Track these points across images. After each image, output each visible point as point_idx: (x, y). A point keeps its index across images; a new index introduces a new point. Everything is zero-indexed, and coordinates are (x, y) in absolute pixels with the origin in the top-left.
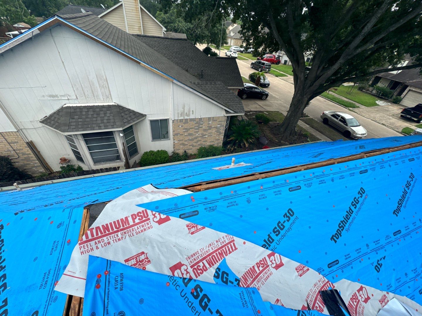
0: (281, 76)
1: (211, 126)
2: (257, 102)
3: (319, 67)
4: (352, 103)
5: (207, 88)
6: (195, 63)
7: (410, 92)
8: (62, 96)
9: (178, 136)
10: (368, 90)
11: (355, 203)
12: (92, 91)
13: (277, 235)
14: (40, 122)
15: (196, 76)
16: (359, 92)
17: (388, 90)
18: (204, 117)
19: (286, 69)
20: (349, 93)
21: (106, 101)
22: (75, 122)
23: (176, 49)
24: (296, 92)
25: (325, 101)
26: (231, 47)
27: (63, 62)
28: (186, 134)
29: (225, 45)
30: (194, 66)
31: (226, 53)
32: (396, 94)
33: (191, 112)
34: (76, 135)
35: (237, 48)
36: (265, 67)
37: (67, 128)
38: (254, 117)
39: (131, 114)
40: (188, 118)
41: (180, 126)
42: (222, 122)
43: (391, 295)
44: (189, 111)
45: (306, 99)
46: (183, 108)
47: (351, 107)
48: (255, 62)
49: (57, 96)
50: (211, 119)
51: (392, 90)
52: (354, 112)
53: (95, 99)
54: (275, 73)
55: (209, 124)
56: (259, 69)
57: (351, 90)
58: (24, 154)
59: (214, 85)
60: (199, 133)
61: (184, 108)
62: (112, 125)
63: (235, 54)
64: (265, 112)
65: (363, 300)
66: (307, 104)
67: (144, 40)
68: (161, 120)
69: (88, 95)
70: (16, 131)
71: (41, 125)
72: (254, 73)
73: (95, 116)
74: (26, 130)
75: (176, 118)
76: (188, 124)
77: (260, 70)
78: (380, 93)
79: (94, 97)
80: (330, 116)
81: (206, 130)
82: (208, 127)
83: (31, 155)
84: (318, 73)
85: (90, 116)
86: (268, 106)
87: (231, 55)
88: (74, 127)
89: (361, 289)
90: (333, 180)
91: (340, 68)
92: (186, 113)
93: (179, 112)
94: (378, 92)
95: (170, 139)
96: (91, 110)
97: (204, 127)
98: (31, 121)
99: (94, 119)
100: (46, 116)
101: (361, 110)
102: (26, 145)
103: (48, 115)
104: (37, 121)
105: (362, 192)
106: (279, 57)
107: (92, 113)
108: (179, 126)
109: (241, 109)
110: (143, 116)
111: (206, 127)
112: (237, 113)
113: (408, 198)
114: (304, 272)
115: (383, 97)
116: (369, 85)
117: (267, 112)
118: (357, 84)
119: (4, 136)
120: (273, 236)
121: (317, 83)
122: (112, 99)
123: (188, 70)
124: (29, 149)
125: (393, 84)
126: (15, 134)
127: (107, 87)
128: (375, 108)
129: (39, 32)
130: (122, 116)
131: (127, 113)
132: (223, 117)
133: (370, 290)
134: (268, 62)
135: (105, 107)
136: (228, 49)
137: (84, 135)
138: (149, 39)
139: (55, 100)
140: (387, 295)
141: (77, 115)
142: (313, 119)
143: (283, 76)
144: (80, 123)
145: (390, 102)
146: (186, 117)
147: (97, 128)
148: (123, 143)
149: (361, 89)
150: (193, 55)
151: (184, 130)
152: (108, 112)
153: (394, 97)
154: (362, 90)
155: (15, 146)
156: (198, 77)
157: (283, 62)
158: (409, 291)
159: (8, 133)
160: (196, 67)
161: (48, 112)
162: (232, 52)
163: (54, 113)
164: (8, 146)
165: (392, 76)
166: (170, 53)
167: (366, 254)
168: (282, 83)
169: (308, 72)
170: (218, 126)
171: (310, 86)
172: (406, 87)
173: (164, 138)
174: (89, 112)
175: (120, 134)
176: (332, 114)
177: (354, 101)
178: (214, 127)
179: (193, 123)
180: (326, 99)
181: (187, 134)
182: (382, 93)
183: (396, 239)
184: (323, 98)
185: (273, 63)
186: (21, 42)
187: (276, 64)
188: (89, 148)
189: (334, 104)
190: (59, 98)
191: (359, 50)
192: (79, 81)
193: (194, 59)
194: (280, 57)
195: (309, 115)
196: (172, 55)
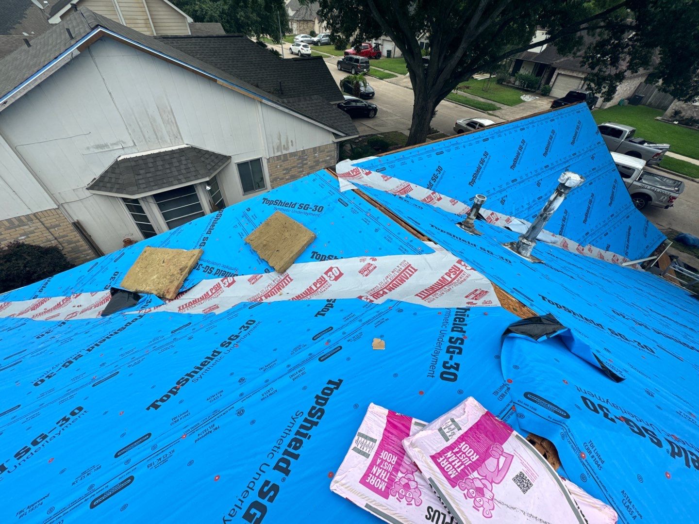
0: (388, 78)
1: (318, 161)
2: (364, 123)
3: (440, 56)
4: (491, 104)
5: (302, 106)
6: (267, 72)
7: (559, 77)
8: (115, 144)
9: (278, 182)
10: (510, 82)
11: (482, 161)
12: (154, 130)
13: (434, 182)
14: (87, 189)
15: (273, 93)
16: (498, 86)
17: (534, 78)
18: (308, 148)
19: (392, 64)
20: (485, 90)
21: (175, 143)
22: (143, 179)
23: (230, 53)
24: (417, 97)
25: (457, 107)
26: (297, 37)
27: (110, 93)
28: (287, 177)
29: (287, 34)
30: (266, 77)
31: (290, 49)
32: (543, 82)
33: (290, 144)
34: (145, 197)
35: (306, 37)
36: (360, 66)
37: (135, 188)
38: (366, 144)
39: (213, 157)
40: (287, 152)
41: (278, 167)
42: (331, 151)
43: (513, 218)
44: (287, 142)
45: (432, 104)
46: (278, 139)
47: (491, 110)
48: (343, 59)
49: (106, 145)
50: (317, 150)
51: (538, 78)
52: (495, 116)
53: (159, 142)
54: (377, 73)
55: (315, 157)
56: (352, 70)
57: (488, 85)
58: (70, 242)
59: (309, 100)
60: (304, 173)
61: (280, 139)
62: (195, 175)
63: (307, 49)
64: (379, 135)
65: (495, 219)
66: (433, 113)
67: (175, 44)
68: (251, 161)
69: (149, 138)
70: (57, 207)
71: (88, 193)
72: (348, 78)
73: (167, 166)
74: (68, 205)
75: (272, 156)
76: (288, 162)
77: (353, 72)
78: (525, 83)
79: (158, 139)
80: (466, 126)
81: (312, 167)
82: (314, 162)
83: (81, 243)
84: (440, 65)
85: (160, 168)
86: (381, 126)
87: (299, 51)
88: (144, 186)
89: (492, 214)
90: (464, 147)
91: (465, 55)
92: (284, 146)
93: (274, 145)
94: (521, 82)
95: (266, 189)
96: (158, 159)
97: (309, 163)
98: (74, 190)
99: (168, 171)
100: (95, 179)
101: (503, 112)
102: (72, 228)
103: (97, 176)
104: (82, 188)
105: (486, 154)
106: (377, 45)
107: (161, 163)
108: (276, 167)
109: (353, 129)
110: (228, 158)
111: (312, 162)
112: (349, 135)
113: (521, 157)
114: (455, 203)
115: (528, 89)
116: (509, 74)
117: (382, 134)
118: (494, 75)
119: (39, 218)
120: (432, 182)
121: (441, 79)
122: (182, 139)
123: (259, 84)
124: (75, 233)
125: (538, 68)
126: (55, 213)
127: (174, 122)
128: (520, 106)
129: (80, 53)
130: (203, 162)
131: (207, 156)
132: (332, 145)
133: (499, 215)
134: (363, 56)
135: (176, 152)
136: (292, 42)
137: (156, 197)
138: (183, 42)
139: (104, 151)
140: (510, 218)
141: (142, 169)
142: (445, 134)
143: (391, 78)
144: (151, 180)
145: (537, 94)
146: (285, 152)
147: (176, 182)
148: (209, 201)
149: (500, 81)
150: (258, 59)
151: (285, 172)
152: (183, 158)
153: (542, 87)
154: (502, 84)
155: (57, 232)
156: (276, 93)
157: (385, 53)
158: (526, 216)
159: (45, 213)
160: (268, 78)
161: (98, 172)
162: (301, 47)
163: (106, 172)
164: (47, 234)
165: (535, 56)
166: (223, 61)
167: (494, 194)
168: (392, 89)
169: (427, 65)
170: (328, 158)
171: (433, 85)
172: (554, 69)
173: (259, 187)
174: (157, 162)
175: (206, 187)
176: (467, 123)
177: (493, 101)
178: (323, 162)
179: (295, 158)
180: (457, 104)
181: (289, 177)
182: (527, 83)
183: (514, 185)
184: (453, 102)
185: (370, 58)
186: (56, 70)
187: (376, 58)
188: (166, 216)
189: (468, 109)
190: (109, 148)
191: (481, 29)
192: (136, 118)
193: (263, 66)
194: (380, 46)
195: (438, 130)
196: (228, 63)
